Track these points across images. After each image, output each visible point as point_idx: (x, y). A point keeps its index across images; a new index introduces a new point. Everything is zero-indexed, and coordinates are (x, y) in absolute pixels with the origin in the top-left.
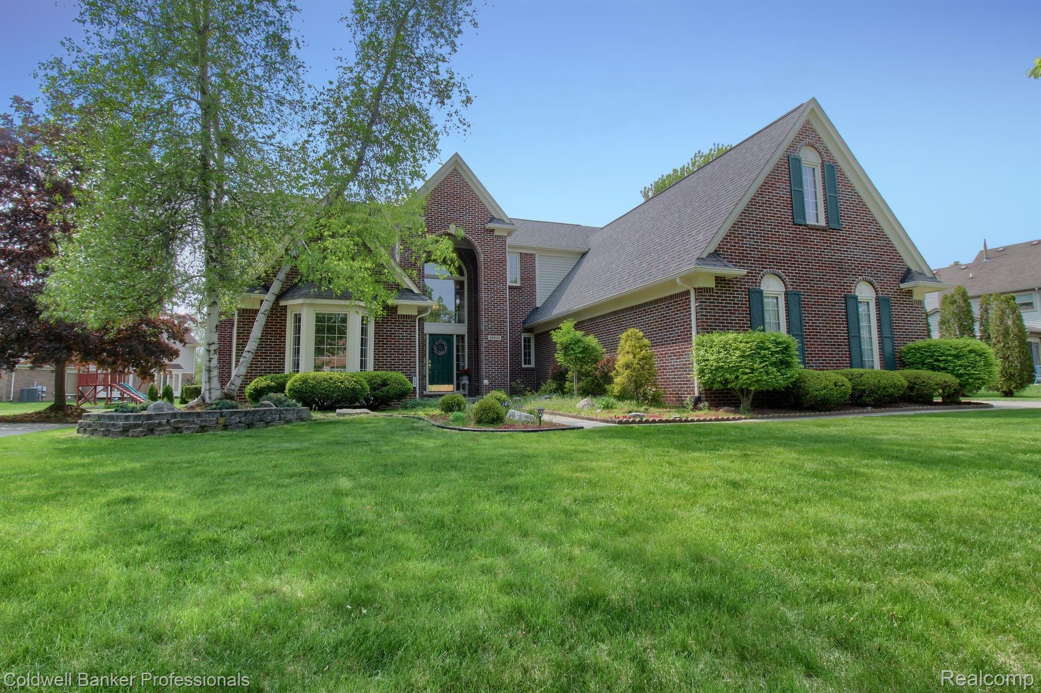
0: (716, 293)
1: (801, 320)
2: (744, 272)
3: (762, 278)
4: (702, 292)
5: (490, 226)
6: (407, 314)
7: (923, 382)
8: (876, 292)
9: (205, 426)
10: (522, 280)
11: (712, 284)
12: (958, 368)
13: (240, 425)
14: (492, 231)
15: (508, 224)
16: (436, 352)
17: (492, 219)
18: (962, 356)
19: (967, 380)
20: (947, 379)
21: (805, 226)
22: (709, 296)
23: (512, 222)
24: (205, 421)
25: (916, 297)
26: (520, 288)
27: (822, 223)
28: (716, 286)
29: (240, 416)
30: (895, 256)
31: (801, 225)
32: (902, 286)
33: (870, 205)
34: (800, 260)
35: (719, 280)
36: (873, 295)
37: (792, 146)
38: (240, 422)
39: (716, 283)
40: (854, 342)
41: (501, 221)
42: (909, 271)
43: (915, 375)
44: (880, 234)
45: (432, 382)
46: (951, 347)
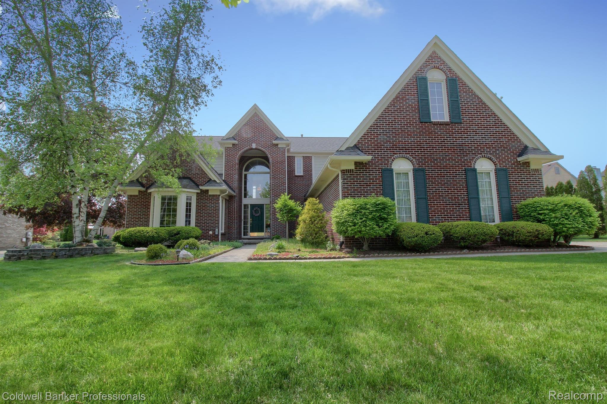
0: (355, 173)
1: (425, 187)
2: (369, 158)
3: (393, 161)
4: (344, 173)
5: (275, 142)
6: (214, 194)
7: (518, 231)
8: (495, 163)
9: (45, 257)
10: (304, 171)
11: (353, 167)
12: (553, 219)
13: (64, 256)
14: (277, 145)
15: (285, 140)
16: (254, 214)
17: (277, 138)
18: (557, 210)
19: (562, 228)
20: (540, 228)
21: (430, 123)
22: (350, 175)
23: (287, 139)
24: (45, 254)
25: (533, 167)
26: (302, 176)
27: (447, 119)
28: (355, 168)
29: (65, 251)
30: (513, 137)
31: (427, 123)
32: (519, 159)
33: (488, 103)
34: (425, 147)
35: (357, 164)
36: (493, 167)
37: (420, 70)
38: (65, 255)
39: (356, 166)
40: (473, 202)
41: (281, 139)
42: (526, 147)
43: (513, 225)
44: (499, 122)
45: (252, 231)
46: (549, 203)
